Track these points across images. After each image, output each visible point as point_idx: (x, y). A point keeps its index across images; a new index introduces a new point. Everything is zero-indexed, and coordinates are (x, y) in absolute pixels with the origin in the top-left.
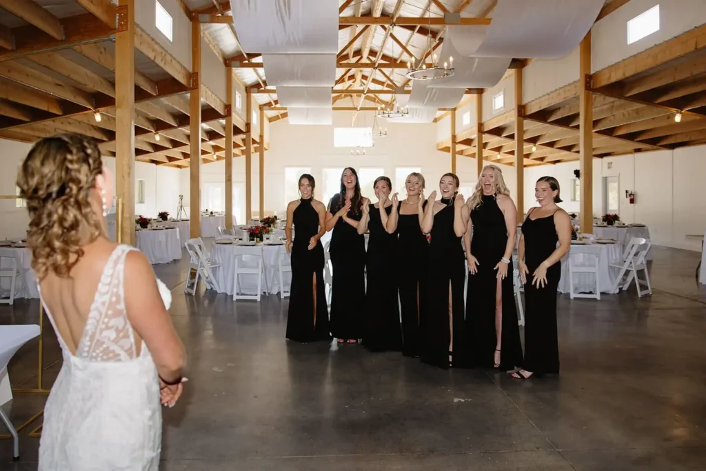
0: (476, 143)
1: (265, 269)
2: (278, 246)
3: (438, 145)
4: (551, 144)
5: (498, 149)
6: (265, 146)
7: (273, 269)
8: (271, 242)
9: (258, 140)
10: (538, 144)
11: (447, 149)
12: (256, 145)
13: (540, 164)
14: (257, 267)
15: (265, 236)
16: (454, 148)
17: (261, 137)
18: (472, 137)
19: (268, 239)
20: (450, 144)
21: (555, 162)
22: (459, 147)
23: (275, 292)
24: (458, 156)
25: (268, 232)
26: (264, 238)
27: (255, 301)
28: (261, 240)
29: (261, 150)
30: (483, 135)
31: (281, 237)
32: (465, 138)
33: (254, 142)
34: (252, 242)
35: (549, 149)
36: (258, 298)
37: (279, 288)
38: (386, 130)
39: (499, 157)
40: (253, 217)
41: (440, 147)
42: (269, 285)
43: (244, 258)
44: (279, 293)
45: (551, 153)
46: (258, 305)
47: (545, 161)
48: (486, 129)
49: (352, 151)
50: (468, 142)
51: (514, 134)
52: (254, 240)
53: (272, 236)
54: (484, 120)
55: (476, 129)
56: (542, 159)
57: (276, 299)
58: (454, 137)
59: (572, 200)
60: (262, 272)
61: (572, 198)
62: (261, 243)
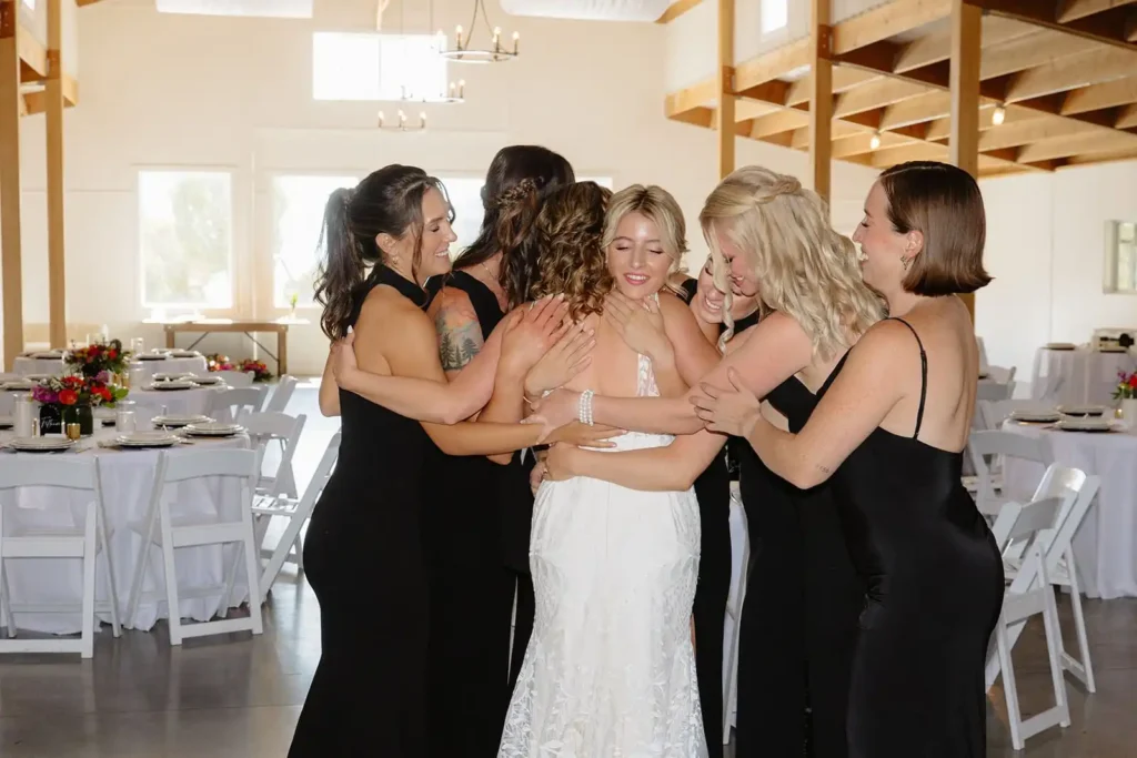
0: (807, 92)
1: (107, 539)
2: (157, 451)
3: (670, 101)
4: (1053, 103)
5: (874, 118)
6: (66, 92)
7: (136, 539)
8: (123, 438)
9: (39, 66)
10: (1010, 100)
11: (701, 116)
12: (33, 87)
13: (1001, 172)
14: (79, 531)
15: (99, 414)
16: (728, 111)
17: (53, 56)
18: (790, 75)
19: (110, 424)
20: (714, 100)
21: (1054, 164)
22: (747, 109)
23: (144, 621)
24: (739, 141)
25: (110, 399)
26: (97, 424)
27: (74, 658)
28: (87, 429)
29: (52, 104)
30: (834, 68)
31: (158, 419)
32: (767, 78)
33: (28, 73)
34: (52, 439)
35: (1044, 118)
36: (85, 647)
37: (163, 604)
38: (516, 36)
39: (875, 144)
40: (29, 346)
41: (679, 109)
42: (124, 598)
43: (25, 497)
44: (162, 626)
45: (1046, 134)
46: (87, 675)
47: (1024, 159)
48: (846, 47)
49: (381, 115)
50: (775, 91)
51: (946, 63)
52: (57, 430)
53: (126, 414)
54: (838, 16)
55: (809, 42)
56: (1012, 153)
57: (151, 647)
58: (729, 74)
59: (1106, 291)
60: (99, 550)
61: (1108, 283)
62: (89, 442)
